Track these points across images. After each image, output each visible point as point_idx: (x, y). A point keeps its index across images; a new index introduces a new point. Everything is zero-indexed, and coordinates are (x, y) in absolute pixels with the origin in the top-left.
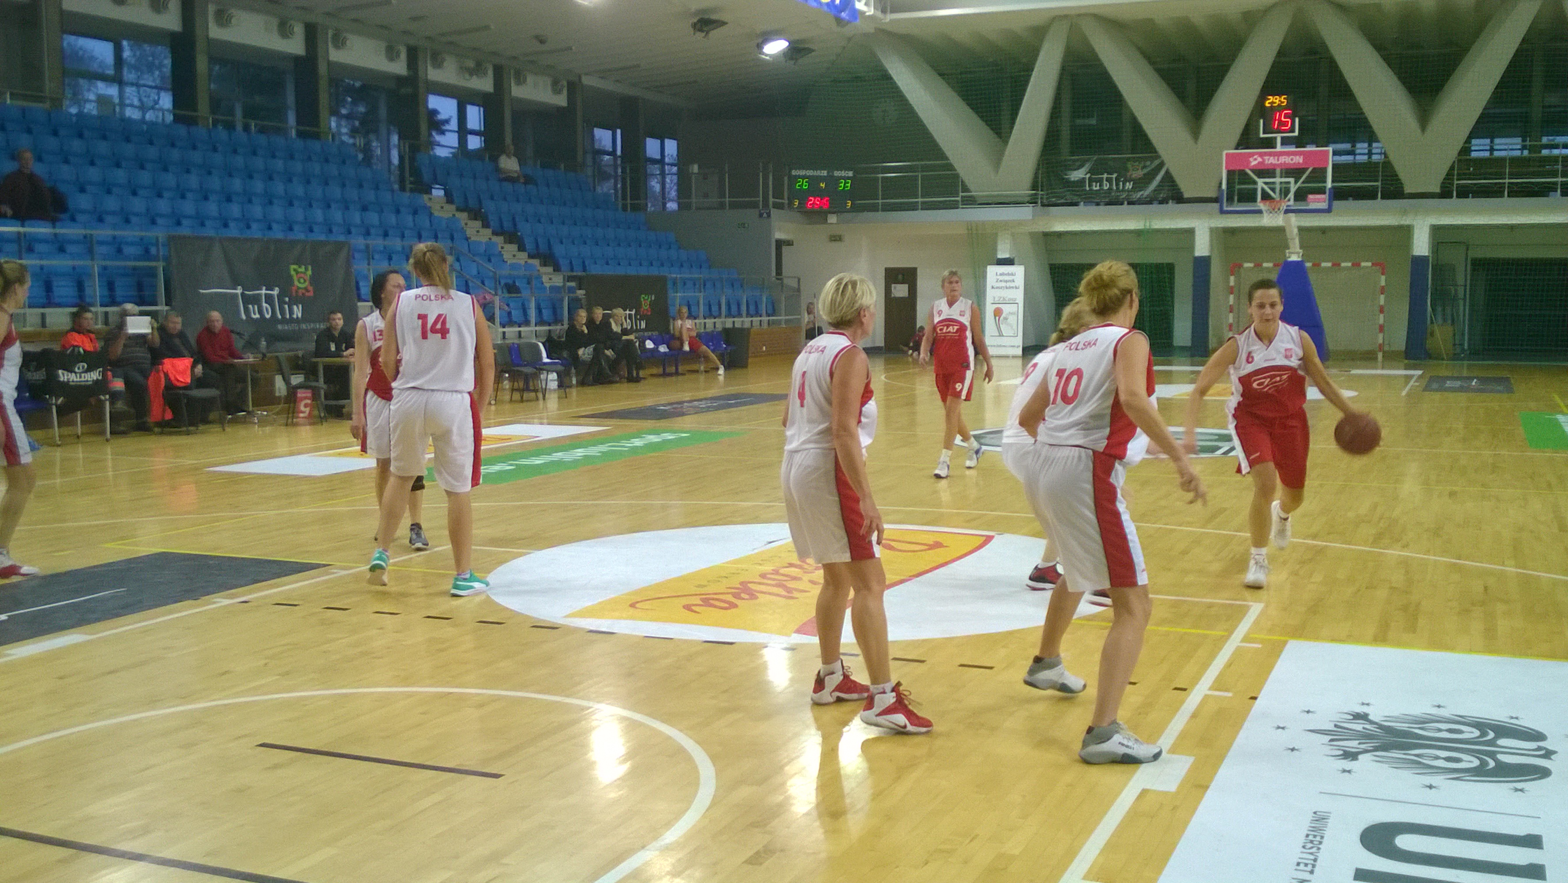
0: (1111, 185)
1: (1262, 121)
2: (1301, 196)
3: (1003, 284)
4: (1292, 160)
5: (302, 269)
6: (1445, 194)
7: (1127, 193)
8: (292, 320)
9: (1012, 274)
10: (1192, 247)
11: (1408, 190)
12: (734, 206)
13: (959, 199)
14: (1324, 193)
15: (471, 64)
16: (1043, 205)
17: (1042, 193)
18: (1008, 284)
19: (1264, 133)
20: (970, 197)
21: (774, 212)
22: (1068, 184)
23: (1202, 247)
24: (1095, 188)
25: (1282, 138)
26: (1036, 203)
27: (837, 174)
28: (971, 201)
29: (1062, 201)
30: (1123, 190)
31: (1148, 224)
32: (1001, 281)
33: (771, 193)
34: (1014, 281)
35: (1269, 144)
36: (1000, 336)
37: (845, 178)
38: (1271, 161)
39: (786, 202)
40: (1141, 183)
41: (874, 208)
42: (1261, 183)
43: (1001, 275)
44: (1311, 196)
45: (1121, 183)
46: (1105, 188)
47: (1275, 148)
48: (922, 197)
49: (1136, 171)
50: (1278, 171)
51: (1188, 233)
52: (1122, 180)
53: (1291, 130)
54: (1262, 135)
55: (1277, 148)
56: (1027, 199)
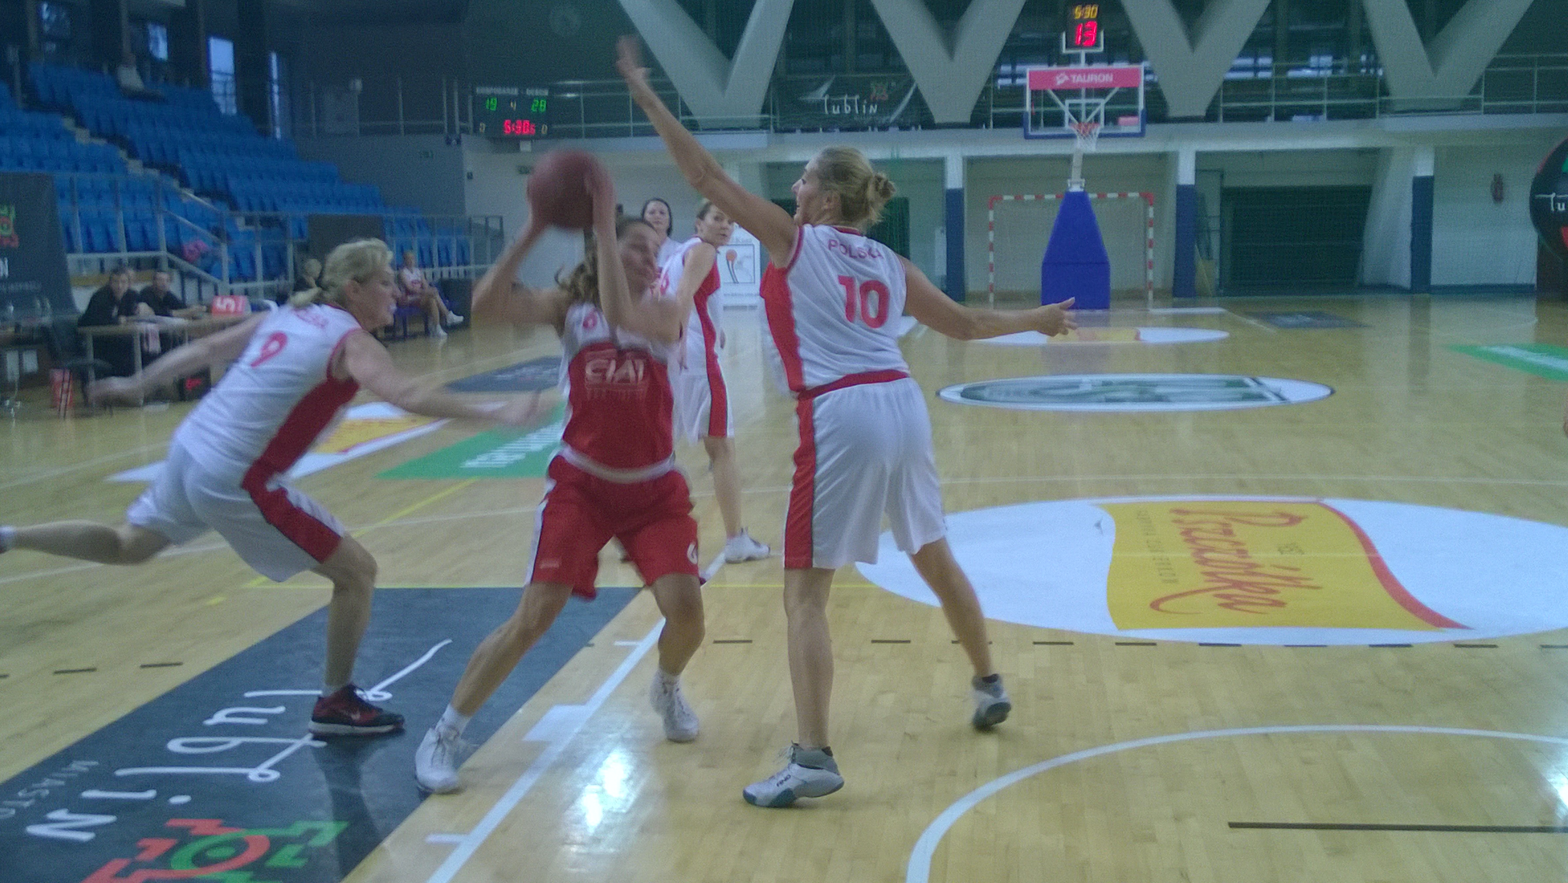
0: (853, 108)
1: (1064, 35)
2: (1111, 118)
4: (1102, 78)
6: (1211, 117)
7: (871, 117)
10: (942, 179)
11: (1173, 113)
12: (409, 131)
14: (1137, 115)
16: (777, 131)
17: (775, 117)
19: (1067, 47)
20: (694, 120)
21: (464, 137)
22: (805, 107)
23: (955, 179)
24: (834, 112)
25: (1086, 55)
26: (768, 128)
27: (529, 92)
29: (800, 126)
30: (867, 114)
31: (895, 154)
33: (457, 115)
35: (1072, 60)
36: (735, 283)
37: (539, 97)
38: (1077, 79)
39: (471, 125)
40: (887, 107)
41: (575, 134)
42: (1065, 107)
44: (1122, 120)
45: (864, 106)
46: (847, 112)
47: (1080, 64)
49: (879, 91)
50: (1083, 91)
51: (940, 163)
52: (865, 102)
53: (1097, 45)
54: (1064, 51)
55: (1083, 65)
56: (757, 125)
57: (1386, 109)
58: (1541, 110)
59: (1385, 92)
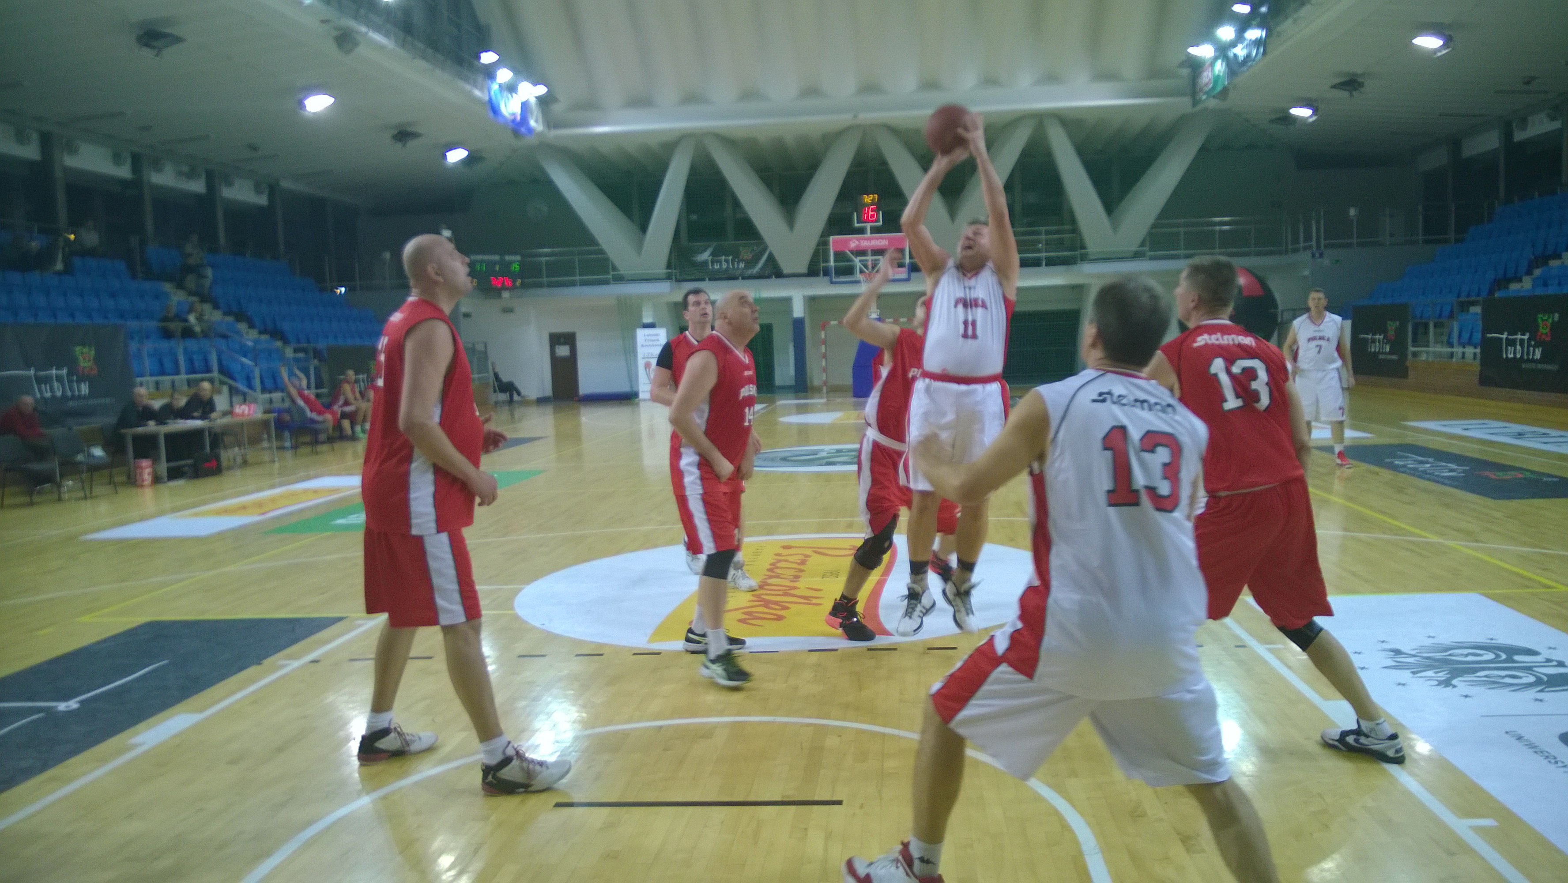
0: (728, 265)
1: (855, 214)
3: (651, 343)
4: (880, 243)
5: (86, 350)
7: (740, 271)
8: (80, 397)
9: (657, 335)
10: (790, 311)
13: (611, 277)
14: (905, 267)
15: (185, 169)
16: (678, 281)
17: (676, 271)
18: (655, 343)
19: (858, 223)
20: (618, 274)
22: (695, 265)
23: (798, 310)
24: (716, 267)
25: (871, 228)
26: (672, 279)
28: (620, 279)
29: (693, 277)
30: (738, 269)
32: (648, 340)
34: (658, 340)
35: (861, 231)
37: (515, 261)
38: (865, 244)
40: (751, 263)
41: (540, 285)
42: (857, 261)
43: (648, 335)
45: (736, 263)
46: (724, 268)
47: (867, 234)
48: (580, 275)
49: (746, 254)
50: (869, 252)
51: (788, 301)
52: (737, 260)
53: (877, 221)
54: (856, 225)
55: (869, 235)
56: (664, 276)
57: (1084, 258)
59: (1083, 247)
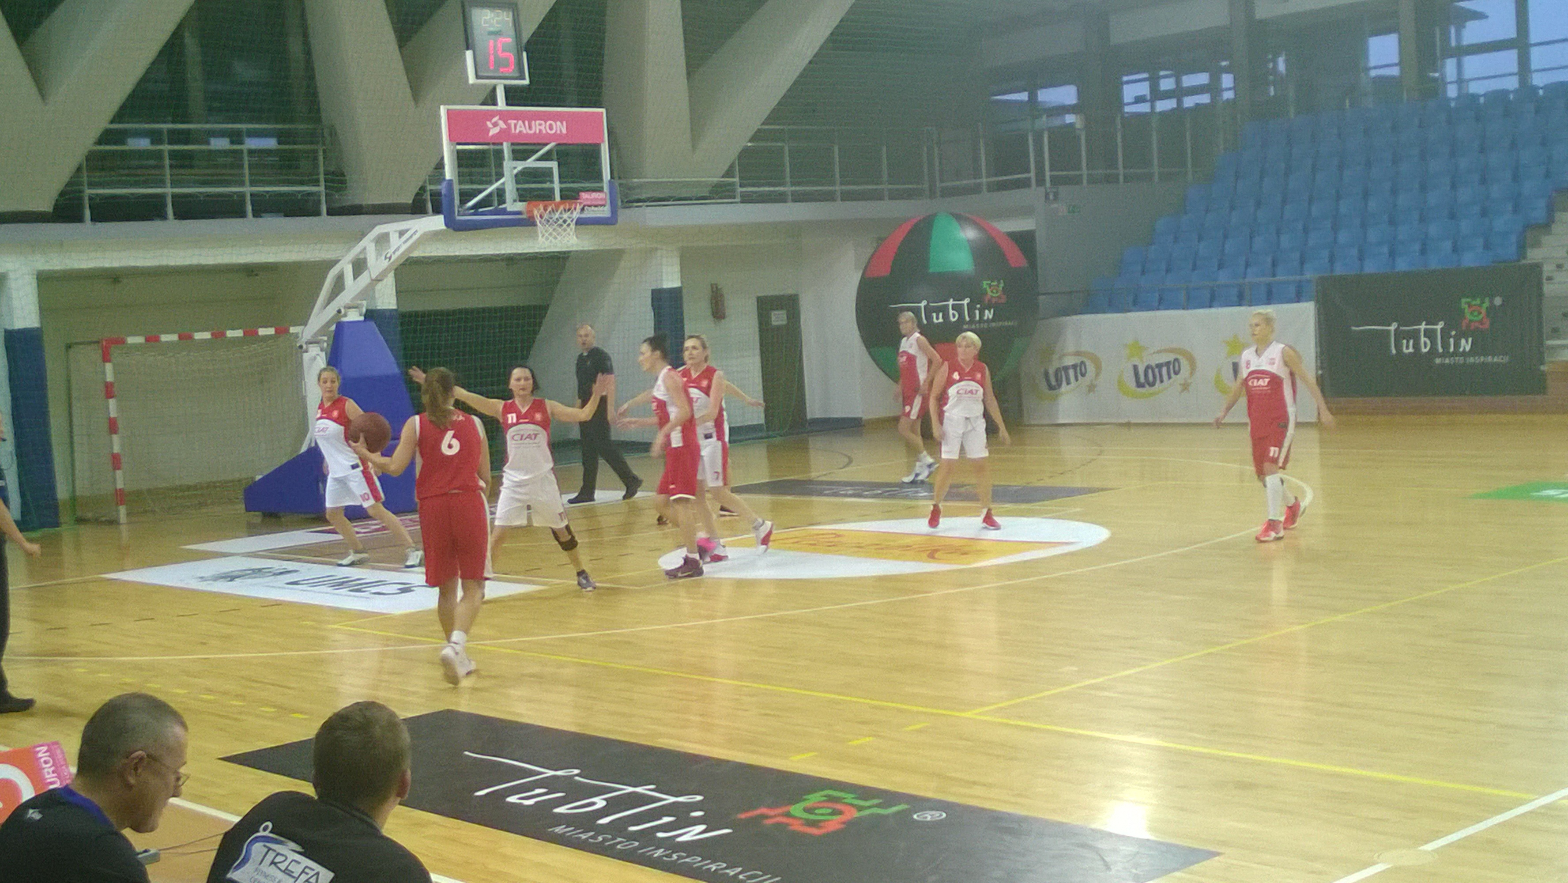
4: (550, 128)
6: (416, 207)
14: (602, 190)
19: (476, 77)
44: (584, 196)
53: (517, 75)
58: (798, 198)
